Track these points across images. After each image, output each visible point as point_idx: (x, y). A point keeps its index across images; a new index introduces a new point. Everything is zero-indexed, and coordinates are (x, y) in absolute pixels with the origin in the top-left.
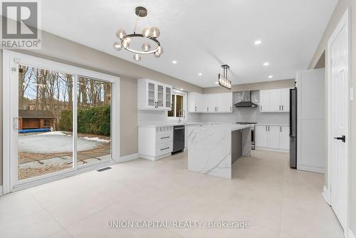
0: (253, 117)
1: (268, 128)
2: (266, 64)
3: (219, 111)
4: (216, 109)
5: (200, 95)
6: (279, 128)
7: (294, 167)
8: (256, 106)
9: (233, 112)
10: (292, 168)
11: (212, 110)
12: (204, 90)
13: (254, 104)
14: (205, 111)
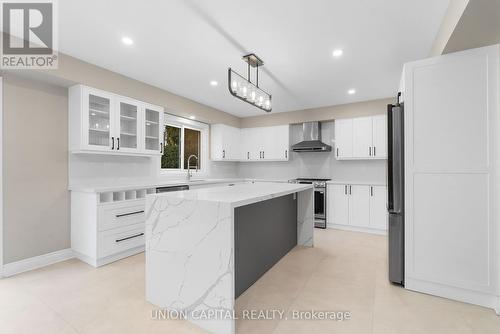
0: (324, 168)
1: (348, 190)
2: (338, 53)
3: (268, 157)
4: (262, 154)
5: (237, 130)
6: (368, 189)
7: (398, 282)
8: (329, 149)
9: (291, 159)
10: (395, 284)
11: (255, 157)
12: (241, 122)
13: (324, 145)
14: (244, 158)
